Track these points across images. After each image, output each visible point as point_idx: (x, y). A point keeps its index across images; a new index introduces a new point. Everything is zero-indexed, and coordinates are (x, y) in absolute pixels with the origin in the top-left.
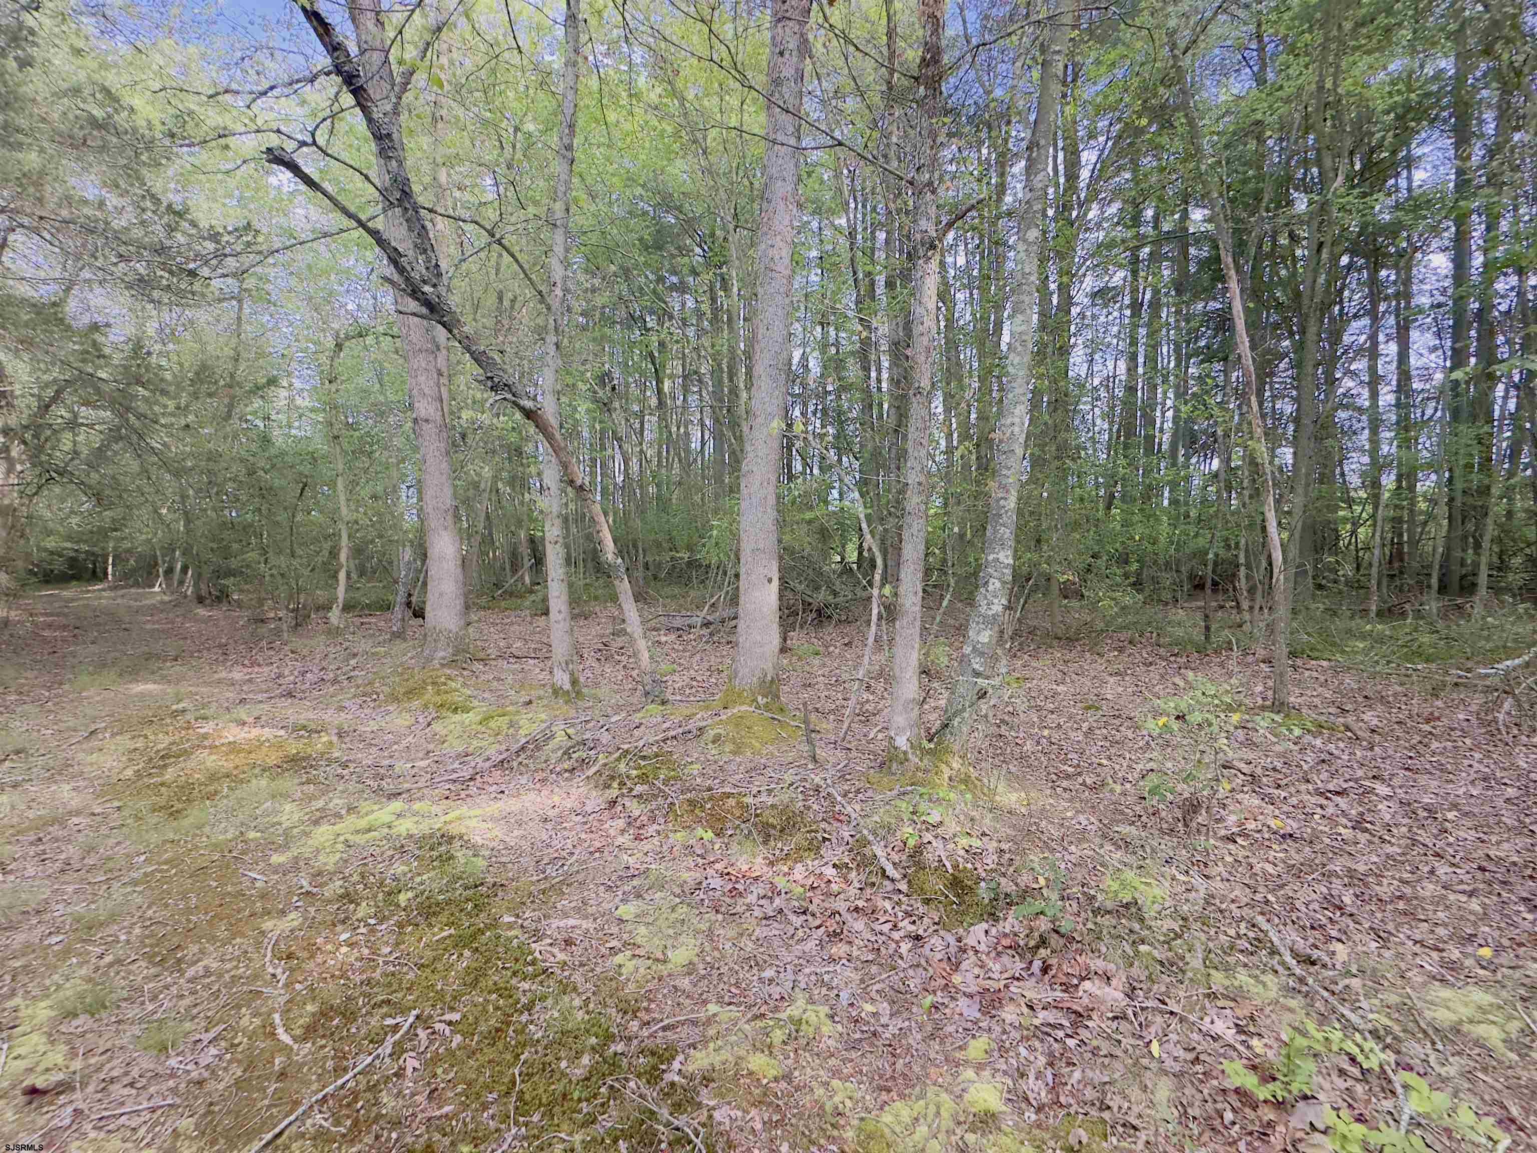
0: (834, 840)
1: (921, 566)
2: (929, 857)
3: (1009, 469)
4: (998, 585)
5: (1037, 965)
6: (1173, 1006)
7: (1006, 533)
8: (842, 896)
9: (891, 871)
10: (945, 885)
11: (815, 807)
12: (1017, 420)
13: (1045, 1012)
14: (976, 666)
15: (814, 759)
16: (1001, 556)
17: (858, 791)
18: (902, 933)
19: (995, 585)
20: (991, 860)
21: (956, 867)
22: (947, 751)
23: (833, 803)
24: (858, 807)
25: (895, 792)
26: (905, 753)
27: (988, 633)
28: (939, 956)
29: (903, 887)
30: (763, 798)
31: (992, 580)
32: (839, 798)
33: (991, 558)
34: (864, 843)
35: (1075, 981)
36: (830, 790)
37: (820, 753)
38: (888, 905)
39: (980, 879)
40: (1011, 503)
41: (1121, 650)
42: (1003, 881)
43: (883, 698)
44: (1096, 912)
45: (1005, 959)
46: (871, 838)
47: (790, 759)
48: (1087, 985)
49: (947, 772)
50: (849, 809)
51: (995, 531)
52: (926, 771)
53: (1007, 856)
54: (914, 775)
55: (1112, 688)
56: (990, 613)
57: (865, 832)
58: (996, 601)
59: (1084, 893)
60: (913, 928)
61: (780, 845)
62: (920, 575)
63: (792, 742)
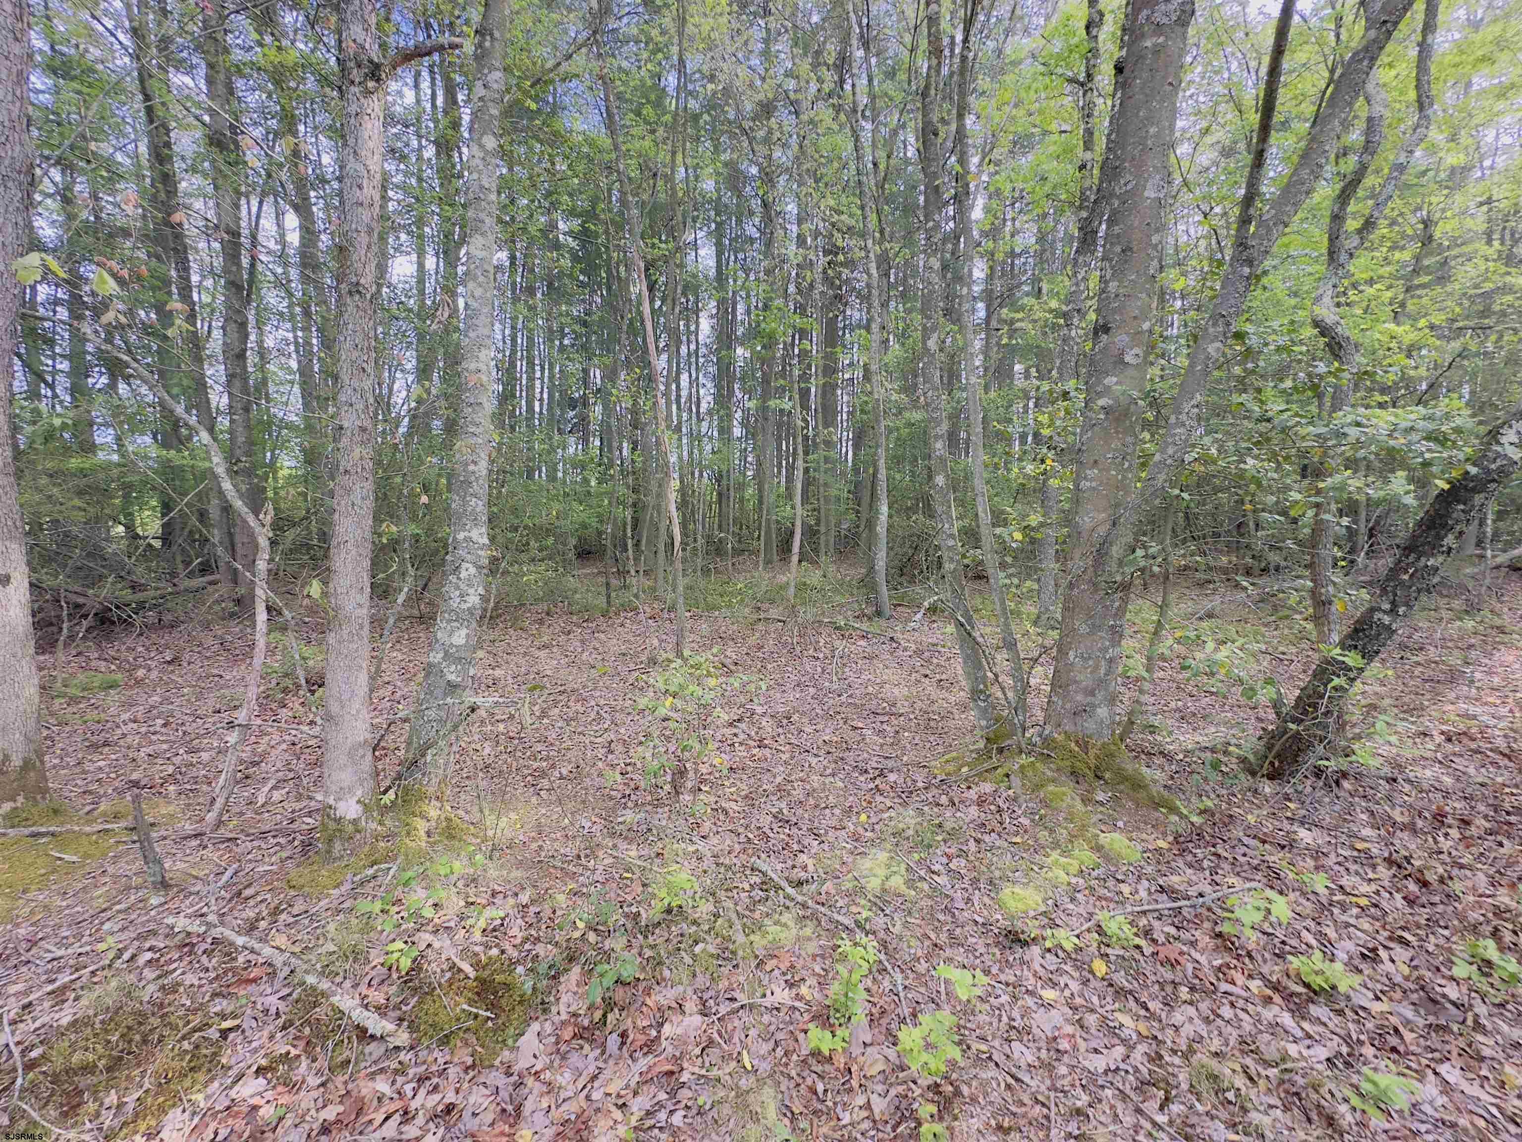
0: (248, 1023)
1: (367, 550)
2: (434, 968)
3: (477, 425)
4: (473, 570)
5: (613, 1041)
6: (743, 999)
7: (478, 505)
8: (288, 1122)
9: (375, 1024)
10: (470, 1002)
11: (191, 979)
12: (484, 368)
13: (639, 1099)
14: (452, 677)
15: (164, 885)
16: (475, 534)
17: (276, 912)
18: (420, 1120)
19: (468, 570)
20: (516, 931)
21: (476, 966)
22: (423, 797)
23: (230, 955)
24: (281, 940)
25: (347, 887)
26: (355, 822)
27: (464, 632)
28: (489, 1117)
29: (403, 1038)
30: (44, 1016)
31: (465, 565)
32: (240, 941)
33: (461, 536)
34: (314, 998)
35: (654, 1033)
36: (217, 932)
37: (175, 867)
38: (383, 1086)
39: (513, 963)
40: (482, 467)
41: (541, 622)
42: (540, 949)
43: (263, 734)
44: (647, 931)
45: (574, 1059)
46: (325, 985)
47: (101, 903)
48: (667, 1029)
49: (421, 826)
50: (267, 951)
51: (465, 503)
52: (388, 837)
53: (533, 909)
54: (373, 848)
55: (548, 663)
56: (464, 606)
57: (311, 980)
58: (471, 591)
59: (627, 916)
60: (437, 1097)
61: (112, 1098)
62: (367, 563)
63: (92, 864)
